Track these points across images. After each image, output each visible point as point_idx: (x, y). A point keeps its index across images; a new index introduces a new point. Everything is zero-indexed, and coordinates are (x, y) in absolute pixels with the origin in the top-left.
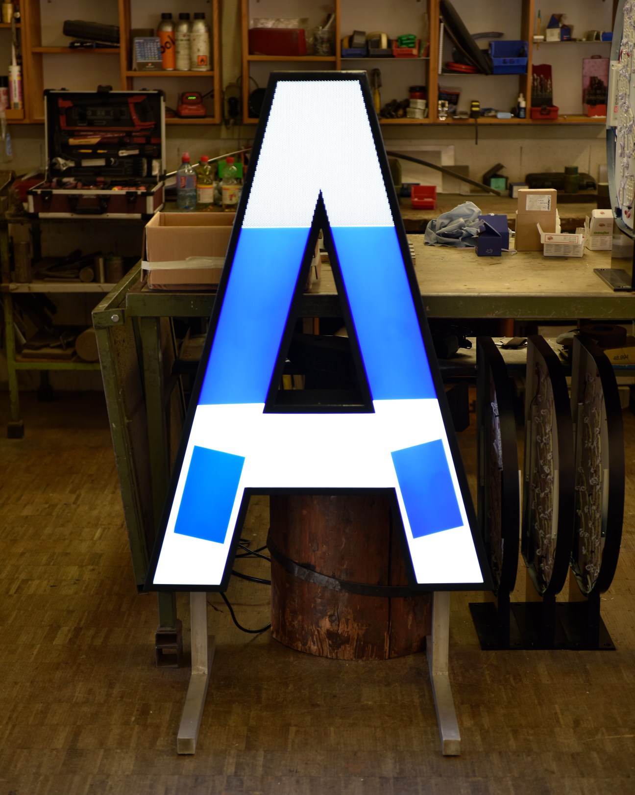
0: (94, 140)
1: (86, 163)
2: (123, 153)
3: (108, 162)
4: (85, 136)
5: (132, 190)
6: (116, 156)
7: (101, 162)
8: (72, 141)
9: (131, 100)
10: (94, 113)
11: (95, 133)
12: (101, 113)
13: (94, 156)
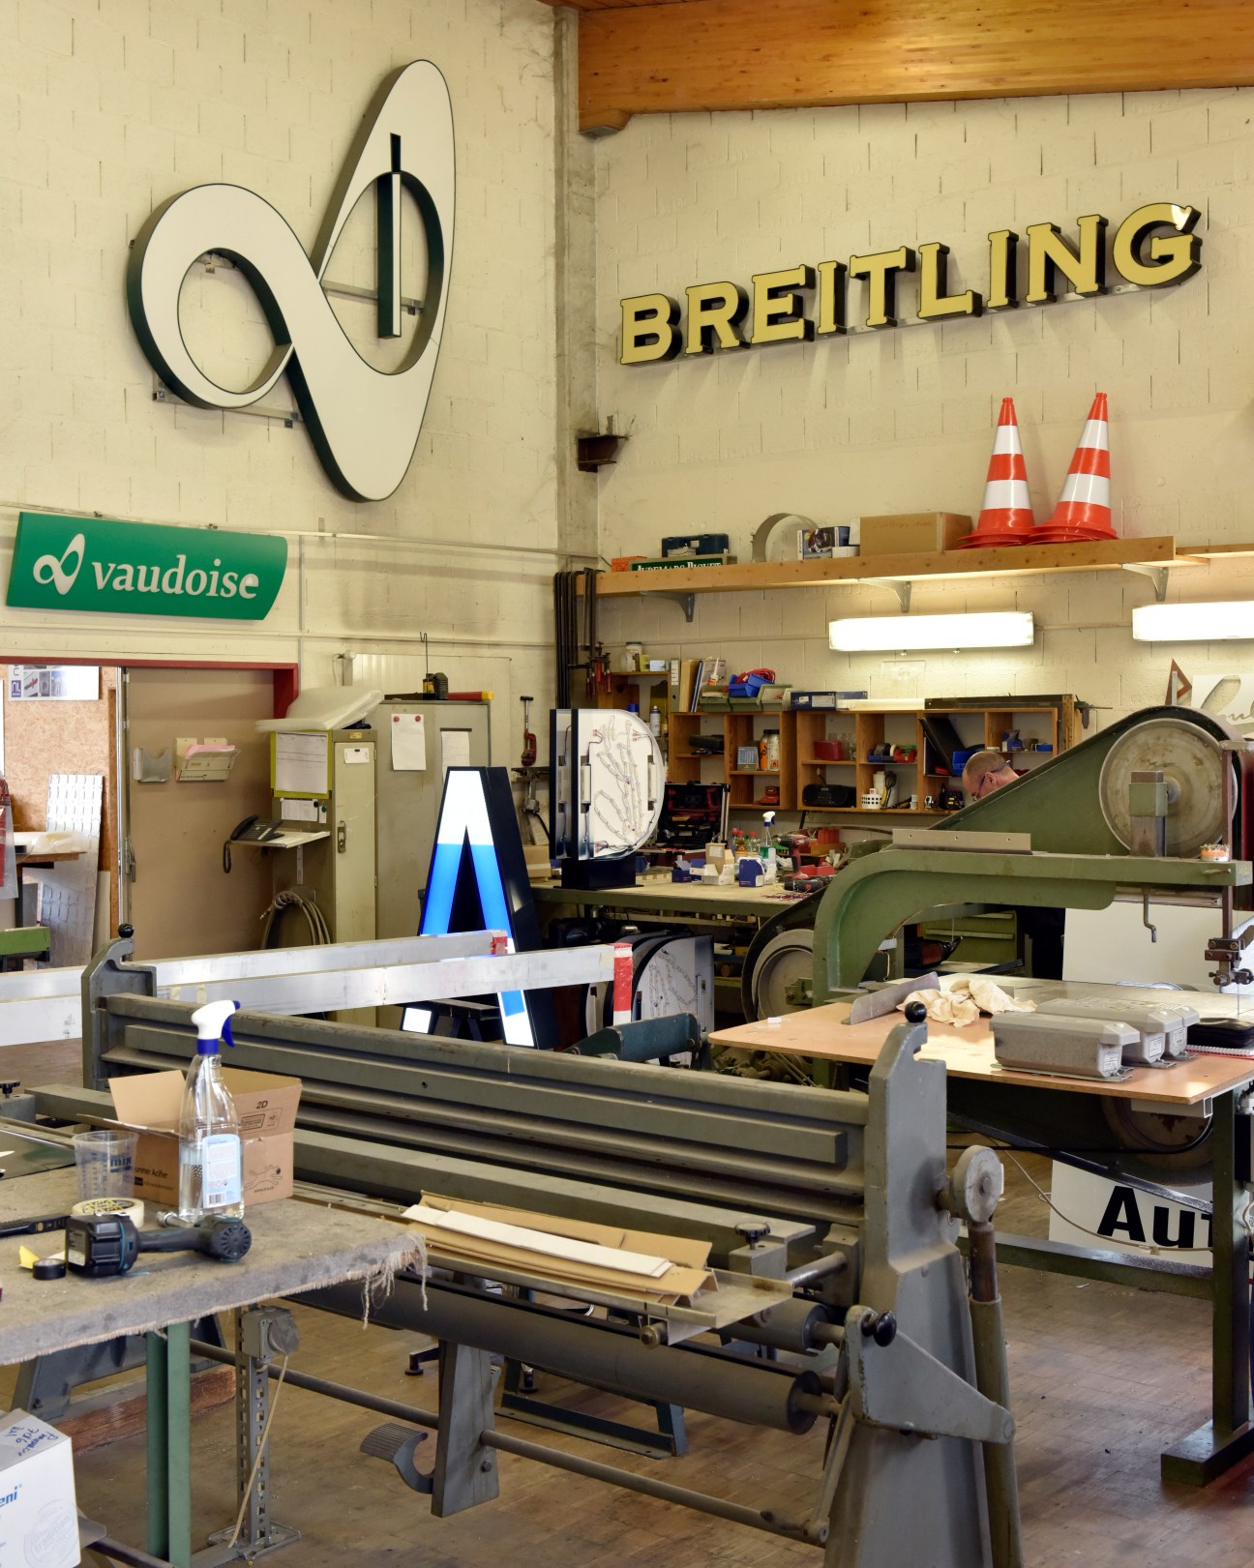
0: (686, 818)
1: (682, 834)
2: (702, 828)
3: (694, 833)
4: (681, 815)
5: (670, 850)
6: (698, 830)
7: (689, 834)
8: (674, 819)
9: (709, 791)
10: (689, 799)
11: (689, 813)
12: (693, 799)
13: (686, 829)
